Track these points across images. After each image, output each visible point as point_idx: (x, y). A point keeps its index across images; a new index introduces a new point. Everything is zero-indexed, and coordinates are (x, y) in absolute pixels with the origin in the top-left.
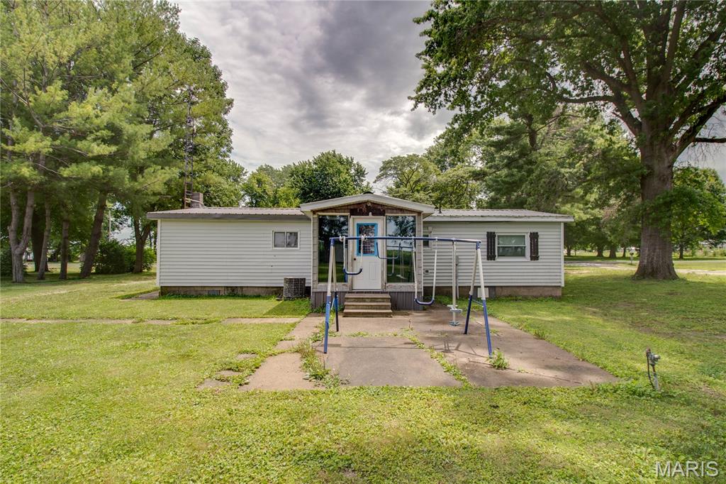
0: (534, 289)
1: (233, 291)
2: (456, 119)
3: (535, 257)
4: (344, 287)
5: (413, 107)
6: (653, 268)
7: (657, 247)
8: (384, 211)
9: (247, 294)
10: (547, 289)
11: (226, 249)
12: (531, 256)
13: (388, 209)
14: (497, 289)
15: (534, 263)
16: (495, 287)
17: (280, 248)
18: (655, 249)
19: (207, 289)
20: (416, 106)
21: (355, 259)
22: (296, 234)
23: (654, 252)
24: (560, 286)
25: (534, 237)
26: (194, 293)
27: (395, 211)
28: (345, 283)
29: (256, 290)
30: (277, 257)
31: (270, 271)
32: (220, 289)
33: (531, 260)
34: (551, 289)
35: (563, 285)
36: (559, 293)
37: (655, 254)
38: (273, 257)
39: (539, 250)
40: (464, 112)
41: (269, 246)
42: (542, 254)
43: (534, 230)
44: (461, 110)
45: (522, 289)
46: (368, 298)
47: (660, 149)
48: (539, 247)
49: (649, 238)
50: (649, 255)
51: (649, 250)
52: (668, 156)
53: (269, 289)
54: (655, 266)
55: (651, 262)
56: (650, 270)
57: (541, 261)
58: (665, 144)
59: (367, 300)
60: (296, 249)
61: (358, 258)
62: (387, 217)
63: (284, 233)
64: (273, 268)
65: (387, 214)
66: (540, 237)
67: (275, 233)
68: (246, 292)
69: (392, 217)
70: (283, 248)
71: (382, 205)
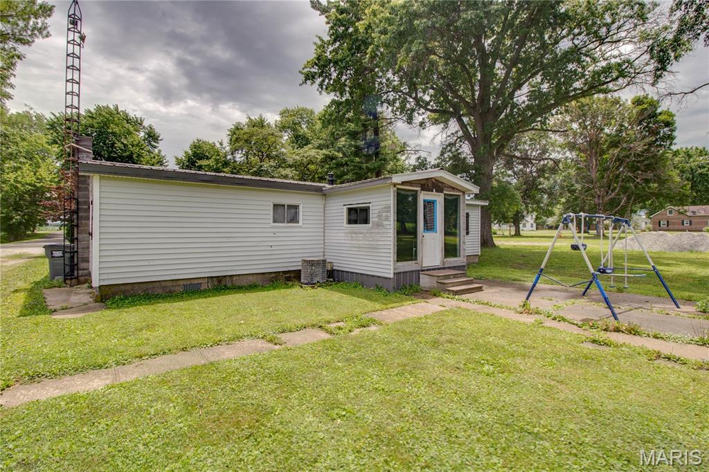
1: (220, 282)
3: (467, 233)
5: (302, 82)
7: (486, 225)
8: (443, 188)
9: (239, 285)
10: (471, 257)
11: (211, 225)
13: (445, 186)
15: (467, 237)
17: (280, 224)
19: (182, 283)
20: (304, 82)
21: (423, 236)
22: (296, 207)
24: (478, 255)
25: (467, 216)
26: (160, 291)
27: (449, 189)
28: (417, 262)
29: (251, 278)
30: (277, 235)
31: (269, 253)
32: (200, 281)
34: (473, 257)
35: (480, 254)
36: (477, 260)
37: (485, 230)
38: (273, 235)
41: (268, 221)
42: (471, 230)
43: (467, 211)
46: (450, 275)
47: (487, 156)
48: (470, 225)
52: (492, 162)
53: (266, 276)
54: (485, 238)
57: (471, 235)
58: (490, 154)
60: (297, 225)
61: (424, 234)
62: (445, 194)
63: (284, 205)
64: (273, 248)
65: (445, 192)
66: (470, 216)
67: (274, 205)
68: (237, 282)
69: (448, 195)
70: (283, 224)
71: (441, 182)
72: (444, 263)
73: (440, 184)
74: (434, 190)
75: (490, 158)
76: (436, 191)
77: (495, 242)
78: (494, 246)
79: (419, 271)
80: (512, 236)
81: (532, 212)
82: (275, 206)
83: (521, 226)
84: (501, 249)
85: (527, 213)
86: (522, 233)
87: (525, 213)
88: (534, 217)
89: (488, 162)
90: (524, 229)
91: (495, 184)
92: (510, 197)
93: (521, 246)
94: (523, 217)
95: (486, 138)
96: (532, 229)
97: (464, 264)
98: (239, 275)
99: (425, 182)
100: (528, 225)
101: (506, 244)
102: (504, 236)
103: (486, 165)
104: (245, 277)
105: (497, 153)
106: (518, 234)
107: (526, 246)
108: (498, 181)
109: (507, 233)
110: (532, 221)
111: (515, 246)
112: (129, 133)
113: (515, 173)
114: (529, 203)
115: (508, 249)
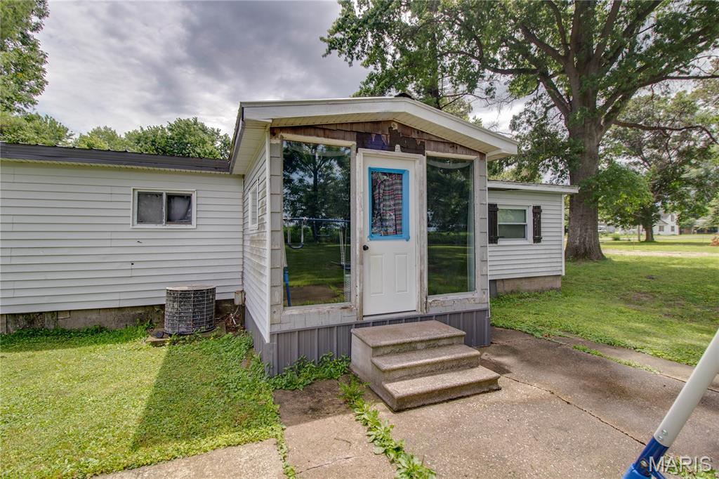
0: (536, 280)
1: (31, 322)
2: (371, 78)
3: (537, 239)
4: (345, 312)
5: (325, 52)
6: (585, 249)
7: (589, 227)
8: (423, 144)
9: (67, 328)
10: (547, 279)
12: (534, 237)
13: (430, 140)
14: (497, 283)
15: (537, 246)
16: (495, 280)
17: (152, 226)
18: (587, 229)
20: (329, 52)
21: (365, 248)
22: (185, 197)
23: (586, 232)
24: (560, 275)
25: (537, 211)
27: (441, 146)
28: (346, 304)
29: (94, 316)
30: (145, 243)
31: (128, 274)
33: (534, 242)
34: (551, 279)
35: (564, 274)
36: (558, 284)
37: (587, 234)
38: (135, 243)
39: (542, 230)
40: (380, 71)
42: (546, 234)
43: (537, 203)
44: (376, 69)
45: (524, 281)
46: (422, 341)
47: (591, 126)
48: (542, 225)
49: (580, 217)
50: (580, 235)
51: (581, 231)
52: (597, 135)
54: (588, 247)
55: (584, 242)
56: (583, 251)
57: (545, 243)
58: (595, 123)
59: (419, 346)
60: (189, 226)
61: (371, 244)
62: (429, 158)
63: (161, 195)
64: (133, 267)
65: (429, 153)
66: (543, 212)
67: (139, 194)
68: (64, 323)
69: (435, 159)
70: (159, 226)
71: (418, 131)
72: (427, 306)
73: (414, 136)
74: (398, 147)
75: (593, 128)
76: (404, 149)
77: (603, 252)
78: (602, 257)
79: (349, 326)
80: (641, 243)
81: (673, 210)
82: (142, 196)
83: (656, 229)
84: (613, 263)
85: (665, 212)
86: (656, 238)
87: (661, 212)
88: (676, 217)
89: (591, 134)
90: (661, 233)
91: (604, 166)
92: (629, 185)
93: (651, 257)
94: (659, 217)
95: (587, 99)
96: (673, 233)
97: (484, 307)
98: (70, 311)
99: (368, 129)
100: (667, 229)
101: (627, 254)
102: (629, 243)
103: (587, 139)
104: (82, 315)
105: (606, 121)
106: (650, 240)
107: (659, 258)
108: (611, 162)
109: (635, 239)
110: (674, 224)
111: (639, 258)
112: (204, 142)
113: (644, 159)
114: (667, 199)
115: (626, 264)
